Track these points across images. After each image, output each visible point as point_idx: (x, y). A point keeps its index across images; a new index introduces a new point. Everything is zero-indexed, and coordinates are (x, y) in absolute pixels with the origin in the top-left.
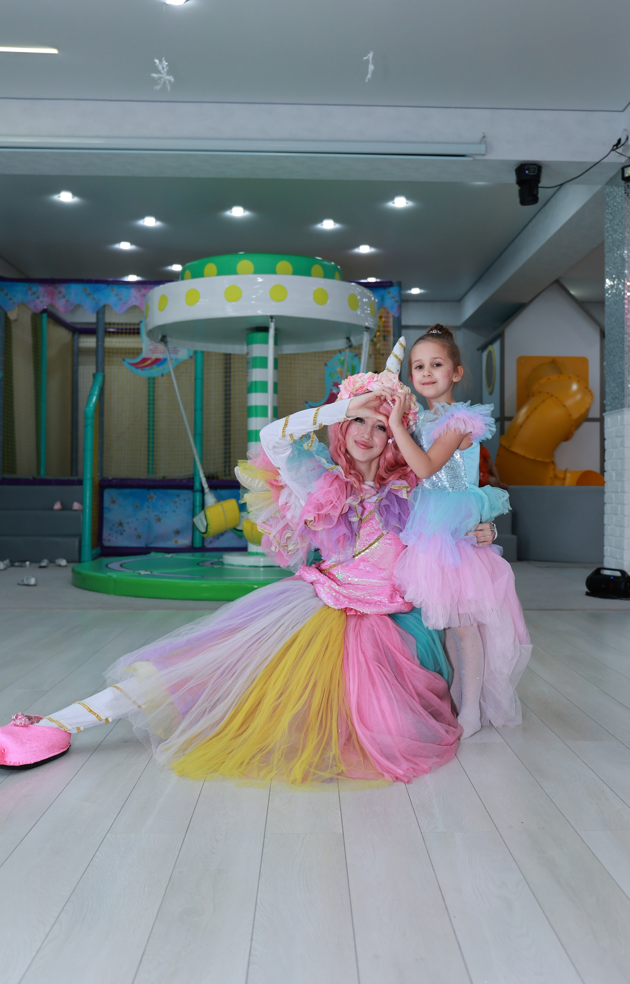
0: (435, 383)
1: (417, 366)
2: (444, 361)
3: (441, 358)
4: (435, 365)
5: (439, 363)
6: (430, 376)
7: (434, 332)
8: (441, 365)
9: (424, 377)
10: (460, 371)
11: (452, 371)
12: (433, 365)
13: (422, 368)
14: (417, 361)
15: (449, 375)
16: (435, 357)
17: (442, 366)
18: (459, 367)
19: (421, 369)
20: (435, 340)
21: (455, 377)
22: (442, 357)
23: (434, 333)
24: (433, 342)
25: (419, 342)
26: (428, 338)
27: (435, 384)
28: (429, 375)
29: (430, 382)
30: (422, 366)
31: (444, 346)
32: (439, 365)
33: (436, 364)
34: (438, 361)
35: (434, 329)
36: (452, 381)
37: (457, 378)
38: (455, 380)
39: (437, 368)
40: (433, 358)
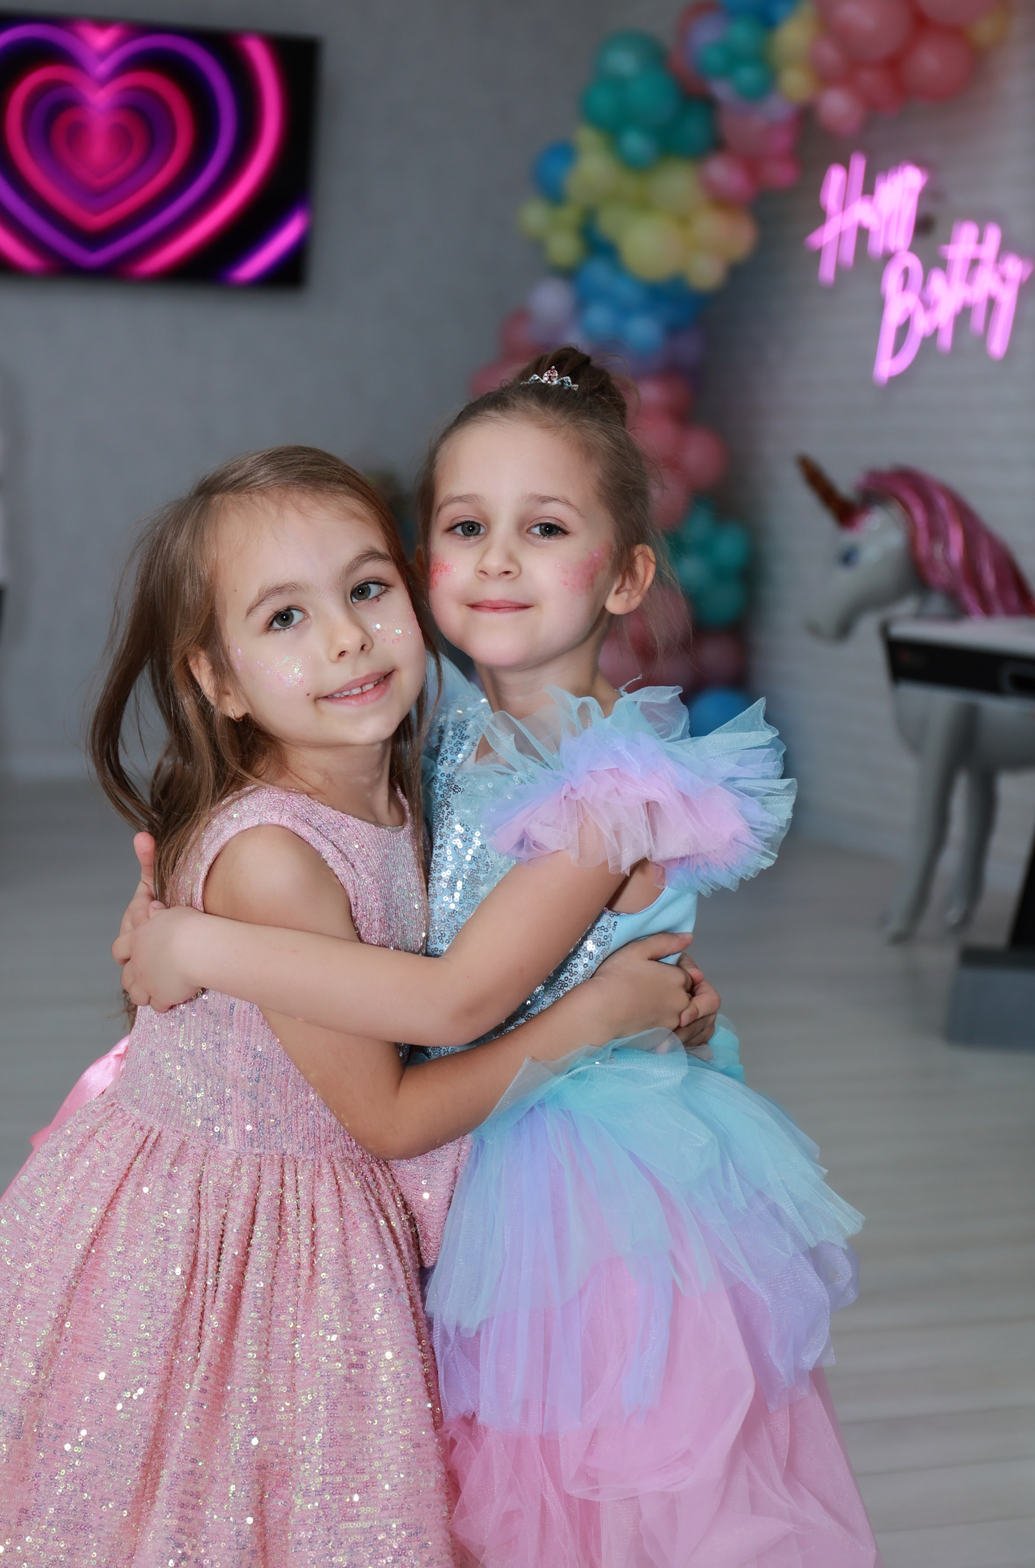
0: (525, 607)
1: (455, 523)
2: (581, 516)
3: (567, 503)
4: (537, 530)
5: (558, 524)
6: (510, 576)
7: (550, 378)
8: (565, 533)
9: (482, 576)
10: (640, 568)
11: (608, 563)
12: (526, 527)
13: (477, 534)
14: (460, 499)
15: (592, 578)
16: (544, 494)
17: (567, 538)
18: (639, 548)
19: (472, 539)
20: (554, 417)
21: (617, 592)
22: (573, 499)
23: (546, 384)
24: (547, 427)
25: (478, 417)
26: (520, 402)
27: (526, 611)
28: (507, 573)
29: (505, 601)
30: (479, 525)
31: (588, 451)
32: (551, 530)
33: (541, 525)
34: (554, 512)
35: (549, 369)
36: (604, 608)
37: (624, 595)
38: (615, 605)
39: (546, 541)
40: (535, 496)
